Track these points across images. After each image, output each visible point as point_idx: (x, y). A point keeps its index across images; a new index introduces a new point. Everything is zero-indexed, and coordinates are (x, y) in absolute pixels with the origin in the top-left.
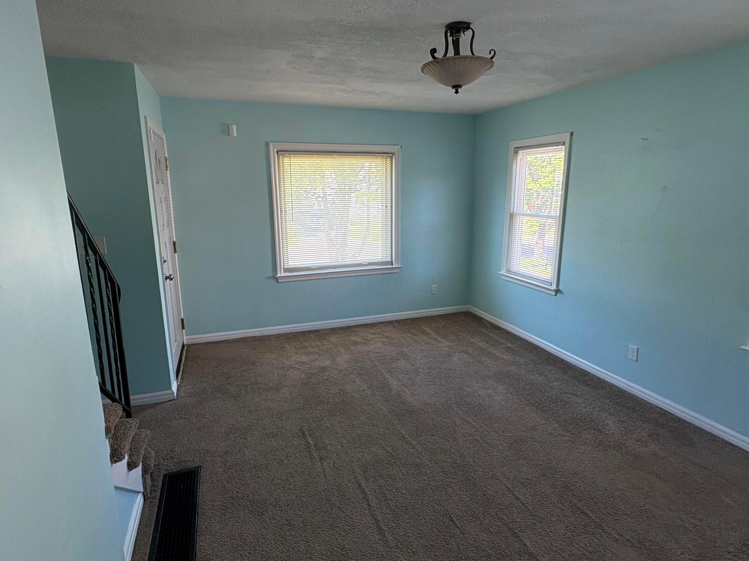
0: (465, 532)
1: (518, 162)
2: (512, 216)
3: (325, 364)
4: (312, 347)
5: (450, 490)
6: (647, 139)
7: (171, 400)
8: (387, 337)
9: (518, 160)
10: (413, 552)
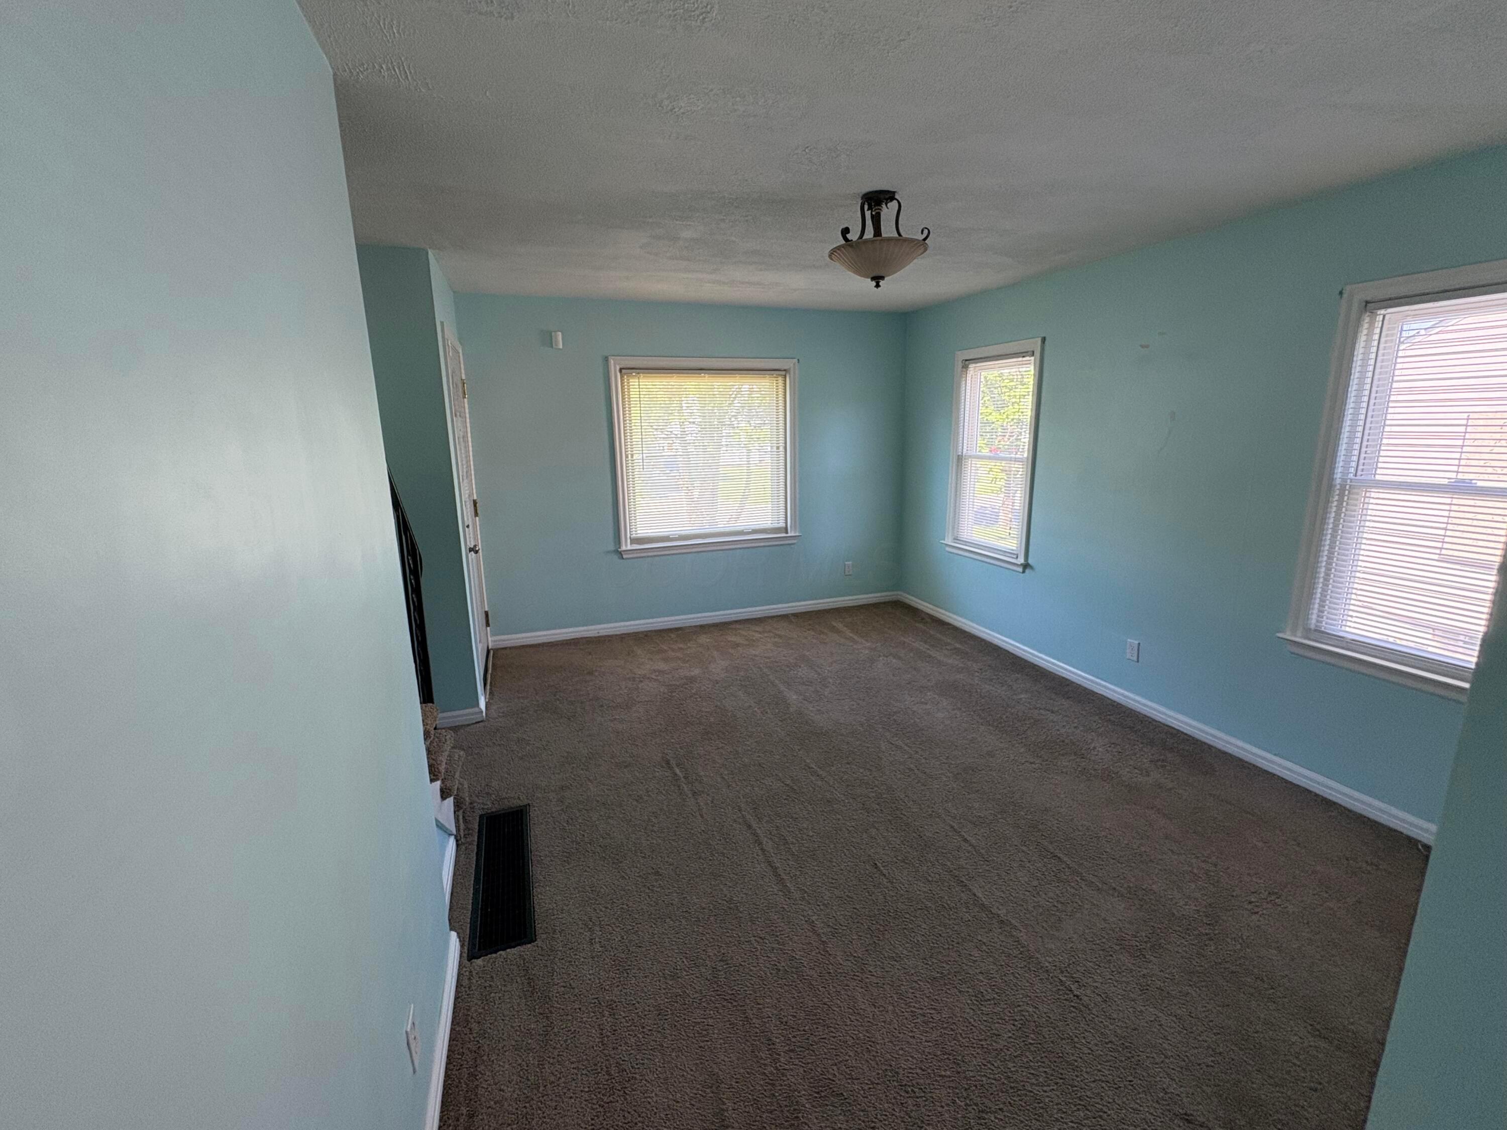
0: (894, 881)
1: (969, 382)
2: (960, 459)
3: (693, 674)
4: (673, 650)
5: (873, 832)
6: (1147, 347)
7: (479, 722)
8: (780, 636)
9: (969, 378)
10: (824, 904)
